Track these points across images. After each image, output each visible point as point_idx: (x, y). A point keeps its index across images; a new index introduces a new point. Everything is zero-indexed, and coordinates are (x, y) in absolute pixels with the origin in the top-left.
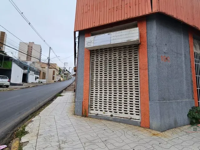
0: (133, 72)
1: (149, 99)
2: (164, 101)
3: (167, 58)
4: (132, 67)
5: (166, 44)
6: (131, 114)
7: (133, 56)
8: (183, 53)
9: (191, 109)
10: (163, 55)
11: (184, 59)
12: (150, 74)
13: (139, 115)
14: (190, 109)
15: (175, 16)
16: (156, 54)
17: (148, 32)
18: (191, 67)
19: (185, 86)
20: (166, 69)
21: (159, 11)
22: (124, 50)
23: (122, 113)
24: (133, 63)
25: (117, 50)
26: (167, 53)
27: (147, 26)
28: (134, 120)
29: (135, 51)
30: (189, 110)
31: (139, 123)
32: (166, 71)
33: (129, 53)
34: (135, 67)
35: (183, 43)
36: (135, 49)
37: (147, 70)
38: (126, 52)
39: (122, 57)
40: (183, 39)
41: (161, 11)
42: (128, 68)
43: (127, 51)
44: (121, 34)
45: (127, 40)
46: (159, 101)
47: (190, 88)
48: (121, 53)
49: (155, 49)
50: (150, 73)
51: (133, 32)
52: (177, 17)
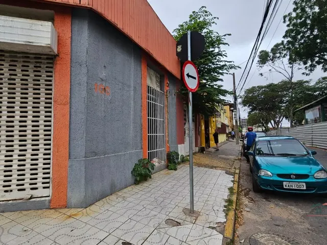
0: (42, 108)
1: (69, 156)
2: (95, 158)
3: (105, 89)
4: (39, 98)
5: (105, 66)
6: (32, 189)
7: (43, 76)
8: (132, 85)
9: (138, 163)
10: (99, 83)
11: (132, 93)
12: (73, 113)
13: (48, 187)
14: (136, 163)
15: (120, 26)
16: (85, 79)
17: (74, 37)
18: (141, 106)
19: (131, 132)
20: (103, 106)
21: (91, 7)
22: (24, 62)
23: (11, 191)
24: (43, 90)
25: (6, 57)
26: (106, 81)
27: (73, 26)
28: (38, 199)
29: (47, 67)
30: (134, 165)
31: (47, 202)
32: (103, 109)
33: (35, 69)
34: (46, 98)
35: (132, 70)
36: (48, 63)
37: (68, 106)
38: (28, 66)
39: (18, 75)
40: (133, 64)
41: (94, 7)
42: (30, 99)
43: (31, 66)
44: (10, 24)
45: (25, 40)
46: (85, 157)
47: (139, 134)
48: (16, 66)
49: (84, 70)
50: (73, 110)
51: (41, 28)
52: (123, 29)
